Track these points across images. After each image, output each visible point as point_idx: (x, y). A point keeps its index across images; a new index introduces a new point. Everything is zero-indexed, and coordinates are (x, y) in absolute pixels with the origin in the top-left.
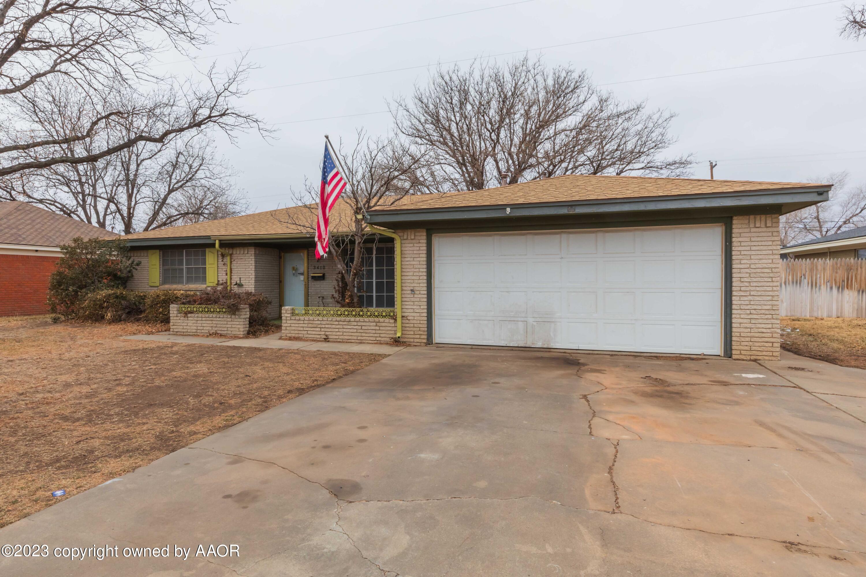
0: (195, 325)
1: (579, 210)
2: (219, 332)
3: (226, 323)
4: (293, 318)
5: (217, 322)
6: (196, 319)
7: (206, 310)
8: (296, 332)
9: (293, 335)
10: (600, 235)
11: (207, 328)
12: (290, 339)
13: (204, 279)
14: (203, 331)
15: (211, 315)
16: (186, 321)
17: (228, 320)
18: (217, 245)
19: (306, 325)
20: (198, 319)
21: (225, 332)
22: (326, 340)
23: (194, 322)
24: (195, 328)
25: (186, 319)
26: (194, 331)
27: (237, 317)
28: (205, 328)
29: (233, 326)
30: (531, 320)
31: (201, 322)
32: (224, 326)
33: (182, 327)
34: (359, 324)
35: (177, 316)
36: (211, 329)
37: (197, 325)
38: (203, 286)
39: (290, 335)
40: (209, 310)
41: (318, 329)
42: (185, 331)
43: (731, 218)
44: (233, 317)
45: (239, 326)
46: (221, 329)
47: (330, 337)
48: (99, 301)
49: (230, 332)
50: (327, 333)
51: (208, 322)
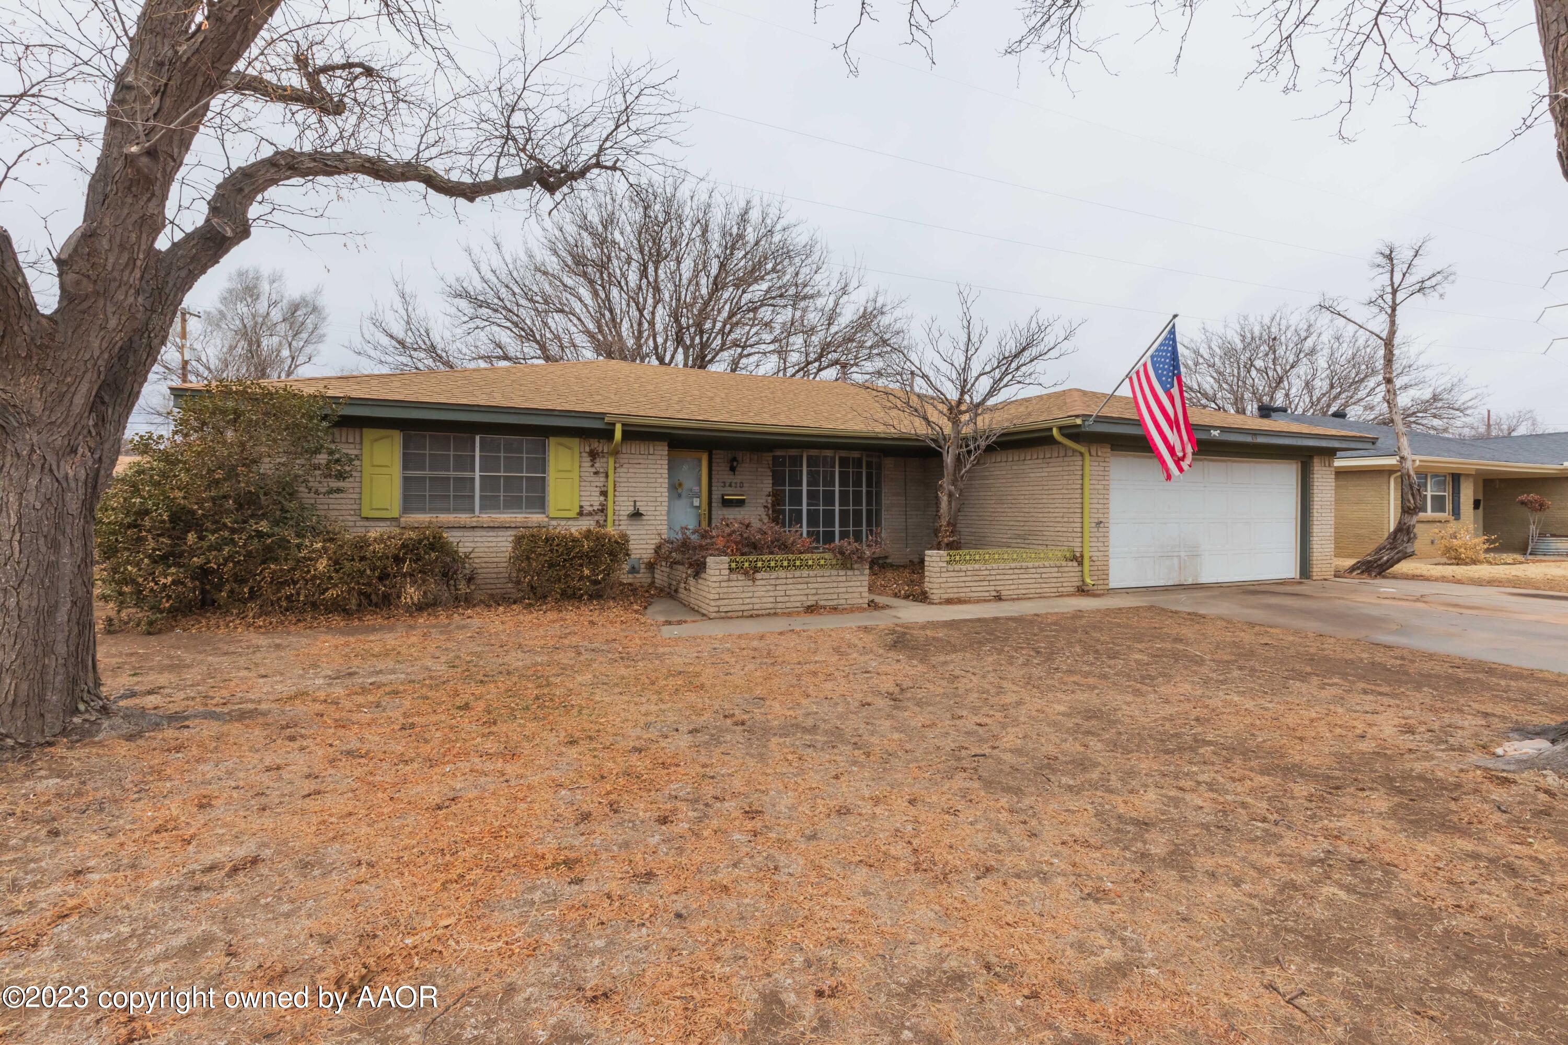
0: (772, 594)
1: (1260, 440)
2: (822, 603)
3: (835, 585)
4: (950, 568)
5: (816, 585)
6: (773, 582)
7: (773, 564)
8: (955, 590)
9: (951, 596)
10: (1229, 464)
11: (799, 598)
12: (949, 602)
13: (540, 503)
14: (788, 605)
15: (797, 573)
16: (750, 589)
17: (840, 579)
18: (618, 435)
19: (969, 579)
20: (778, 582)
21: (835, 602)
22: (999, 598)
23: (769, 588)
24: (772, 600)
25: (750, 583)
26: (771, 606)
27: (857, 572)
28: (792, 599)
29: (850, 590)
30: (1183, 554)
31: (784, 587)
32: (832, 591)
33: (740, 601)
34: (1039, 571)
35: (729, 580)
36: (804, 598)
37: (776, 593)
38: (536, 518)
39: (946, 596)
40: (779, 563)
41: (986, 583)
42: (747, 607)
43: (1311, 457)
44: (850, 573)
45: (861, 589)
46: (825, 597)
47: (1003, 593)
48: (380, 559)
49: (843, 602)
50: (998, 588)
51: (799, 586)
